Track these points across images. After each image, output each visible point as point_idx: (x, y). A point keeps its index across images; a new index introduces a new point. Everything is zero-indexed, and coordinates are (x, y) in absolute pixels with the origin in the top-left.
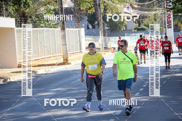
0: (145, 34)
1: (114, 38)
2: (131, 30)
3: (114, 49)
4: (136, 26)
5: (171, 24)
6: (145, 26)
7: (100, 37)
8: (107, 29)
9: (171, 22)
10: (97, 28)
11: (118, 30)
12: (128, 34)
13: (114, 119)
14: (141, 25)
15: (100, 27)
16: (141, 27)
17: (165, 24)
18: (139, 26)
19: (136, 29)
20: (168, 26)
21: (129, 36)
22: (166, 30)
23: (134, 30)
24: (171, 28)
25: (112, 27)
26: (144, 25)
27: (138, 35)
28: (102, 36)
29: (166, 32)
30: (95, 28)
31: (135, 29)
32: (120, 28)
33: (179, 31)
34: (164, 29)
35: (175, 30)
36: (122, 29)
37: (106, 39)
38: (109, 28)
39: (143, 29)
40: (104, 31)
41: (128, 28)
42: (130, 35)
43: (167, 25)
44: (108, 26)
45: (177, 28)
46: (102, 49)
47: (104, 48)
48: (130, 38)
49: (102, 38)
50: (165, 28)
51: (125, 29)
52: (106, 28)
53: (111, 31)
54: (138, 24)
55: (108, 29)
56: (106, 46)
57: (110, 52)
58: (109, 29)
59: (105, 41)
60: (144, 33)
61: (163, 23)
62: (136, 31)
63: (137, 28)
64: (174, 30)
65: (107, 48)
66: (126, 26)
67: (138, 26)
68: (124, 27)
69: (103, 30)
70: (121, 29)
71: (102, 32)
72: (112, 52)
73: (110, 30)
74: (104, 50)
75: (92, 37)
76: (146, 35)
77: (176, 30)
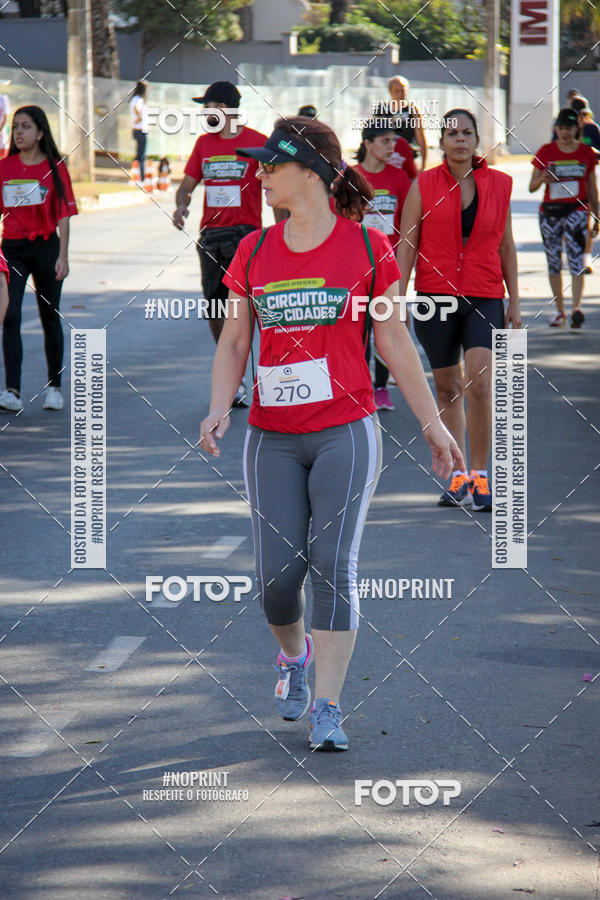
0: (370, 73)
1: (161, 94)
2: (278, 43)
3: (160, 169)
4: (314, 19)
5: (543, 18)
6: (375, 18)
7: (72, 77)
8: (117, 29)
9: (544, 5)
10: (55, 15)
11: (196, 42)
12: (259, 68)
13: (142, 640)
14: (348, 16)
15: (71, 11)
16: (346, 27)
17: (506, 15)
18: (335, 18)
19: (310, 40)
20: (524, 26)
21: (265, 82)
22: (508, 56)
23: (299, 43)
24: (542, 41)
25: (150, 15)
26: (367, 13)
27: (322, 79)
28: (84, 72)
29: (508, 68)
30: (37, 13)
31: (307, 38)
32: (208, 29)
33: (595, 68)
34: (499, 47)
35: (568, 60)
36: (221, 35)
37: (109, 94)
38: (133, 20)
39: (358, 45)
40: (100, 39)
41: (262, 33)
42: (270, 76)
43: (518, 18)
44: (123, 10)
45: (582, 43)
46: (81, 164)
47: (98, 154)
48: (269, 99)
49: (84, 87)
50: (506, 40)
51: (238, 33)
52: (114, 20)
53: (145, 42)
54: (326, 8)
55: (123, 24)
56: (105, 143)
57: (132, 183)
58: (130, 30)
59: (101, 107)
60: (362, 70)
61: (492, 9)
62: (311, 50)
63: (318, 33)
64: (562, 59)
65: (116, 155)
66: (245, 15)
67: (325, 19)
68: (234, 18)
69: (94, 29)
70: (213, 33)
71: (83, 50)
72: (150, 189)
73: (139, 36)
74: (94, 171)
75: (17, 73)
76: (376, 80)
77: (571, 61)
